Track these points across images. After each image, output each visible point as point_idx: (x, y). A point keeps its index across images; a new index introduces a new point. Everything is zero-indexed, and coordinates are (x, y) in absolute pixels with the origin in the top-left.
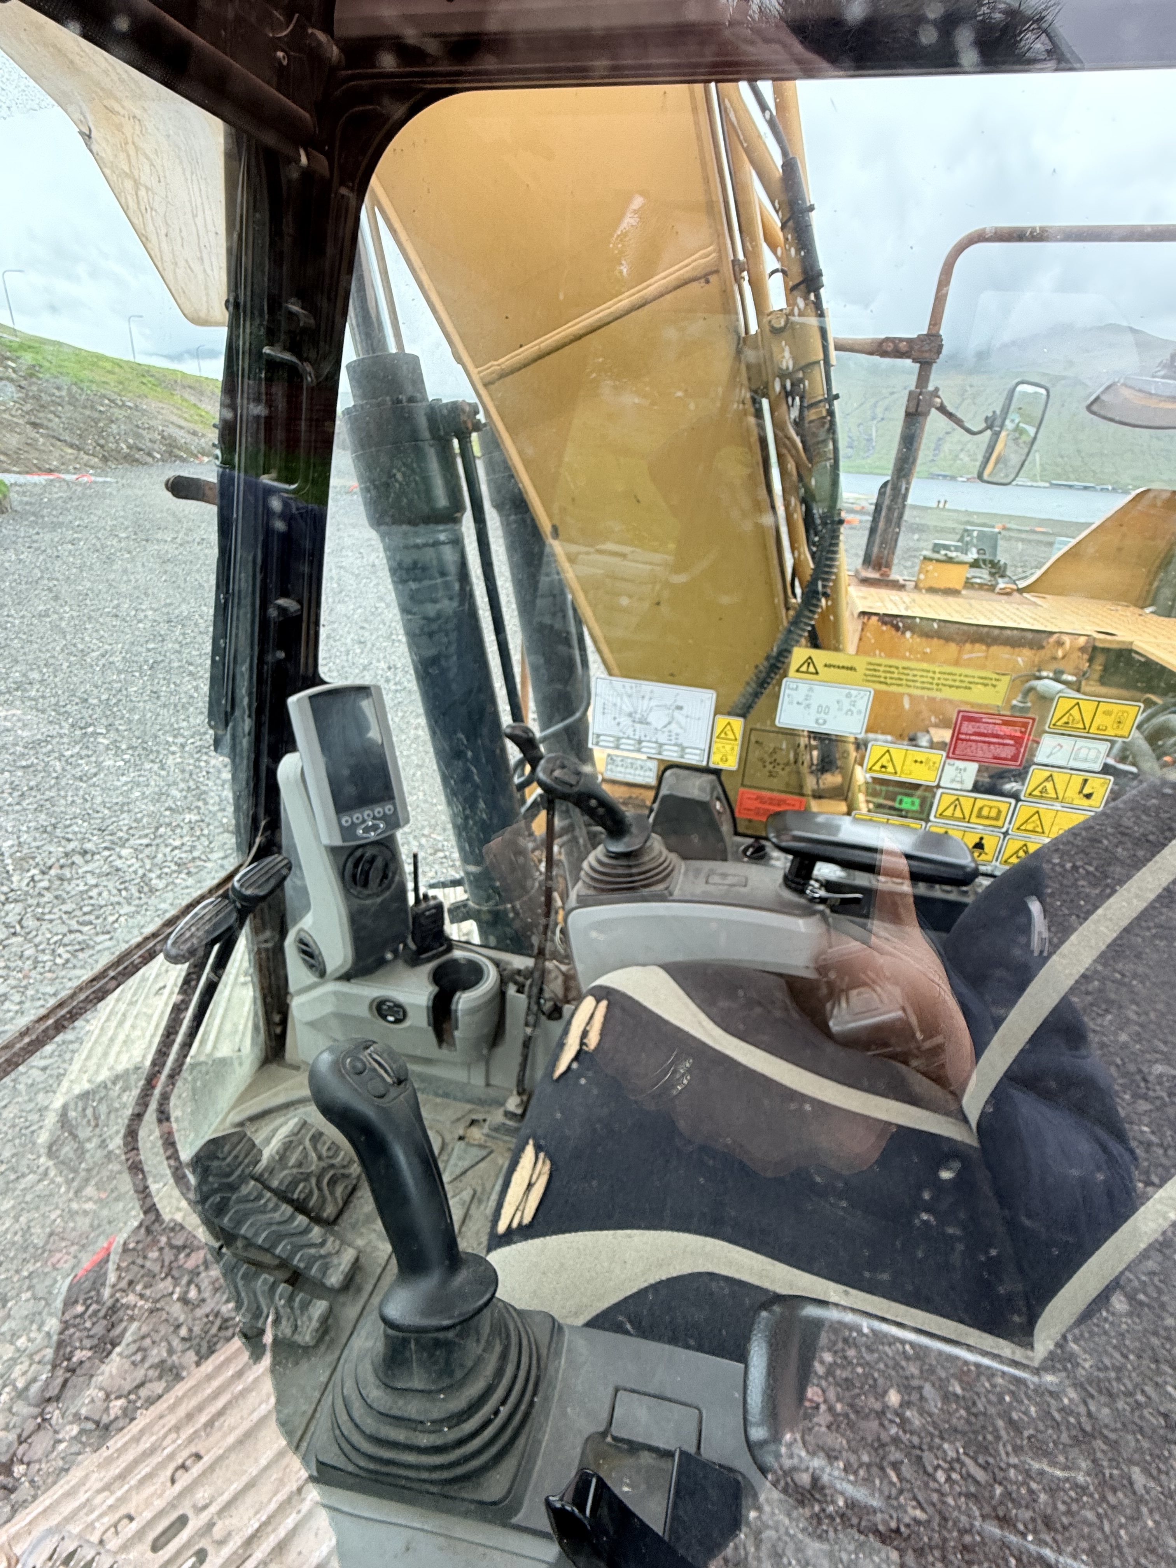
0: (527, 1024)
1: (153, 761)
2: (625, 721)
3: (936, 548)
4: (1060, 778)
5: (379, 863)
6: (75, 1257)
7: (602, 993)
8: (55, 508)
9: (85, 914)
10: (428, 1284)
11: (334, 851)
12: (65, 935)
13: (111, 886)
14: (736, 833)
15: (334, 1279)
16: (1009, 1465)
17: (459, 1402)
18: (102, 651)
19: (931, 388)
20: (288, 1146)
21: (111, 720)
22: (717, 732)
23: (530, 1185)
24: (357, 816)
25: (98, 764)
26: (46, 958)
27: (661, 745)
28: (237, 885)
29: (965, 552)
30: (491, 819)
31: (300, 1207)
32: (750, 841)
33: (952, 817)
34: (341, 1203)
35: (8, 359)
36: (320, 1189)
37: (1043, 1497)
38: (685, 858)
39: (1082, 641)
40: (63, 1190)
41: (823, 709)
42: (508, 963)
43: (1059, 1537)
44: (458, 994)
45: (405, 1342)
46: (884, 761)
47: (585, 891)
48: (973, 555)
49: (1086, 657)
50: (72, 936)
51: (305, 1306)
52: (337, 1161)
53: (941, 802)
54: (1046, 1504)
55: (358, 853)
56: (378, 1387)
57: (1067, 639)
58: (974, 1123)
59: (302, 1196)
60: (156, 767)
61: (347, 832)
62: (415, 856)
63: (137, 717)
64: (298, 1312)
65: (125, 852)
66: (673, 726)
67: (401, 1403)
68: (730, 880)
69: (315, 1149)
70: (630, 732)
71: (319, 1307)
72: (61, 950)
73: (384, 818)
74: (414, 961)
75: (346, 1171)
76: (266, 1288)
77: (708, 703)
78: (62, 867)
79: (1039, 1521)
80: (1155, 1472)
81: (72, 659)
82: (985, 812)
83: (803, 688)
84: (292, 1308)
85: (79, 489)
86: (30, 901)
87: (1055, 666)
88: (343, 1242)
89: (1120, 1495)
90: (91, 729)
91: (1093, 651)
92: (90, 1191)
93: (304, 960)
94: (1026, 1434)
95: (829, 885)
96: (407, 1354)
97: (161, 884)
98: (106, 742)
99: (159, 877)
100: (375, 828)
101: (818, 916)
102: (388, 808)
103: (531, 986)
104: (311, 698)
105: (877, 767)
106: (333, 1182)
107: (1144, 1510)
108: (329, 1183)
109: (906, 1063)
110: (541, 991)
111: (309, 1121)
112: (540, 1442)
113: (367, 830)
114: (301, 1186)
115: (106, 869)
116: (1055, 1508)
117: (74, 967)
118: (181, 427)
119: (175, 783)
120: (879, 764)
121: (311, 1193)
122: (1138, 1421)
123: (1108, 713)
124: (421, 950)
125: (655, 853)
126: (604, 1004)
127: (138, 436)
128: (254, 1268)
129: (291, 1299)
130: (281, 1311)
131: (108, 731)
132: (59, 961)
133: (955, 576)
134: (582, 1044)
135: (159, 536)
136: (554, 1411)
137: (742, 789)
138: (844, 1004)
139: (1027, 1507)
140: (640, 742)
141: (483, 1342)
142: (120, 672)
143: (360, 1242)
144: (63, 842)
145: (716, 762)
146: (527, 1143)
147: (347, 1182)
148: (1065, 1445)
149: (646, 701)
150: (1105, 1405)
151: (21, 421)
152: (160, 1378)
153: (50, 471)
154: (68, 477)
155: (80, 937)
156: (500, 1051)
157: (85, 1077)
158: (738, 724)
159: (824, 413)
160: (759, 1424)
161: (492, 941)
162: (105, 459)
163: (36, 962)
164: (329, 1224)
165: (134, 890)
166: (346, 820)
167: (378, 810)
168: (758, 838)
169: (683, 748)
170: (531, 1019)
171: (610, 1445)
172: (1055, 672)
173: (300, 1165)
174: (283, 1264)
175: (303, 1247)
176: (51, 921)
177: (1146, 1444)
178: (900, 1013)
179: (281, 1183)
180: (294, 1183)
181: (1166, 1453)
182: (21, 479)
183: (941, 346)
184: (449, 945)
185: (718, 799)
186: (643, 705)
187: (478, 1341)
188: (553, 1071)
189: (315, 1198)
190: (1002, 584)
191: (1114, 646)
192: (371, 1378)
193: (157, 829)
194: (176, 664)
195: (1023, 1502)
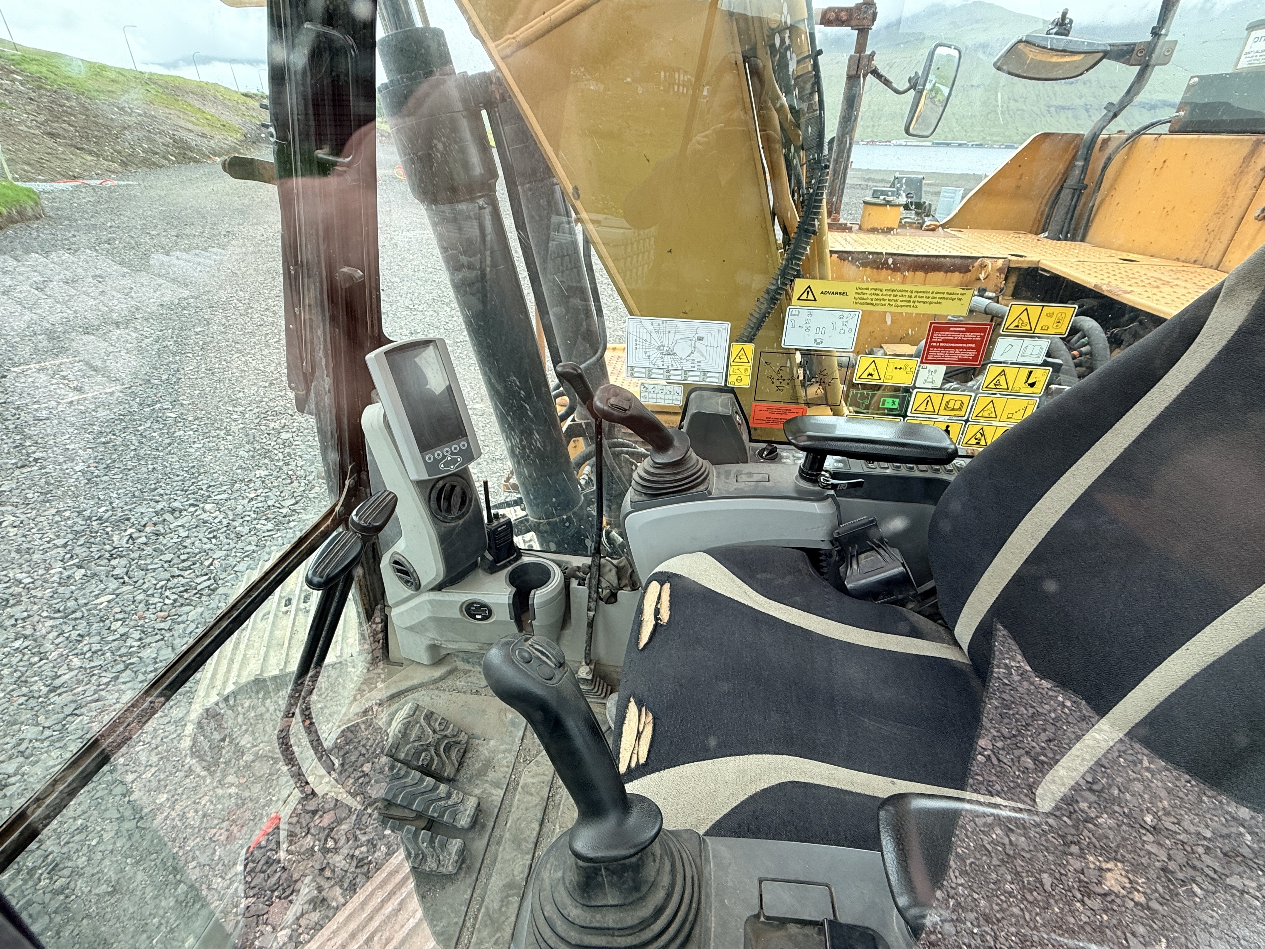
0: (589, 610)
1: (218, 429)
2: (655, 354)
3: (876, 194)
4: (1011, 372)
5: (458, 490)
6: (227, 830)
7: (663, 578)
8: (85, 212)
9: (184, 561)
10: (609, 823)
11: (419, 484)
12: (168, 580)
13: (201, 536)
14: (751, 440)
15: (464, 822)
16: (958, 884)
17: (646, 911)
18: (154, 337)
19: (868, 52)
20: (407, 726)
21: (174, 396)
22: (732, 358)
23: (639, 734)
24: (438, 453)
25: (171, 435)
26: (156, 600)
27: (686, 372)
28: (356, 519)
29: (899, 195)
30: (544, 447)
31: (426, 771)
32: (764, 445)
33: (925, 412)
34: (457, 764)
35: (13, 72)
36: (438, 755)
37: (983, 903)
38: (715, 462)
39: (1000, 263)
40: (208, 781)
41: (821, 330)
42: (567, 563)
43: (995, 927)
44: (533, 591)
45: (597, 871)
46: (870, 370)
47: (637, 498)
48: (903, 200)
49: (1003, 276)
50: (176, 580)
51: (443, 846)
52: (448, 732)
53: (917, 400)
54: (985, 907)
55: (441, 483)
56: (576, 907)
57: (988, 261)
58: (965, 648)
59: (426, 763)
60: (222, 433)
61: (431, 467)
62: (486, 483)
63: (197, 392)
64: (438, 850)
65: (208, 507)
66: (696, 354)
67: (598, 916)
68: (755, 478)
69: (429, 725)
70: (659, 363)
71: (455, 845)
72: (168, 593)
73: (461, 452)
74: (493, 569)
75: (457, 739)
76: (410, 836)
77: (725, 332)
78: (155, 524)
79: (981, 919)
80: (1058, 876)
81: (129, 346)
82: (951, 405)
83: (804, 313)
84: (433, 848)
85: (105, 193)
86: (132, 555)
87: (979, 285)
88: (465, 794)
89: (1035, 893)
90: (158, 405)
91: (1009, 271)
92: (231, 779)
93: (400, 577)
94: (968, 862)
95: (835, 475)
96: (600, 879)
97: (245, 530)
98: (174, 415)
99: (242, 525)
100: (454, 462)
101: (830, 500)
102: (463, 444)
103: (590, 578)
104: (386, 353)
105: (865, 376)
106: (448, 749)
107: (1052, 901)
108: (444, 749)
109: (903, 606)
110: (599, 582)
111: (420, 703)
112: (710, 929)
113: (447, 464)
114: (423, 754)
115: (194, 522)
116: (992, 909)
117: (182, 605)
118: (191, 131)
119: (241, 446)
120: (867, 373)
121: (432, 760)
122: (1044, 843)
123: (1050, 315)
124: (497, 560)
125: (694, 461)
126: (667, 586)
127: (151, 141)
128: (398, 822)
129: (432, 841)
130: (425, 851)
131: (174, 406)
132: (167, 601)
133: (892, 216)
134: (657, 619)
135: (188, 232)
136: (715, 904)
137: (755, 403)
138: (855, 566)
139: (972, 911)
140: (668, 371)
141: (658, 861)
142: (174, 354)
143: (477, 792)
144: (152, 504)
145: (733, 381)
146: (630, 702)
147: (459, 747)
148: (995, 866)
149: (672, 335)
150: (1021, 835)
151: (37, 132)
152: (315, 909)
153: (75, 178)
154: (92, 182)
155: (182, 581)
156: (568, 632)
157: (215, 692)
158: (750, 348)
159: (810, 68)
160: (902, 894)
161: (553, 547)
162: (124, 164)
163: (147, 604)
164: (449, 781)
165: (222, 537)
166: (429, 457)
167: (455, 447)
168: (770, 442)
169: (705, 373)
170: (592, 605)
171: (763, 922)
172: (979, 291)
173: (419, 739)
174: (420, 815)
175: (433, 801)
176: (155, 570)
177: (1051, 858)
178: (901, 569)
179: (407, 755)
180: (418, 754)
181: (1065, 862)
182: (48, 186)
183: (875, 15)
184: (519, 553)
185: (737, 413)
186: (669, 340)
187: (654, 861)
188: (637, 643)
189: (436, 762)
190: (928, 222)
191: (1025, 266)
192: (568, 901)
193: (233, 485)
194: (224, 344)
195: (970, 908)
